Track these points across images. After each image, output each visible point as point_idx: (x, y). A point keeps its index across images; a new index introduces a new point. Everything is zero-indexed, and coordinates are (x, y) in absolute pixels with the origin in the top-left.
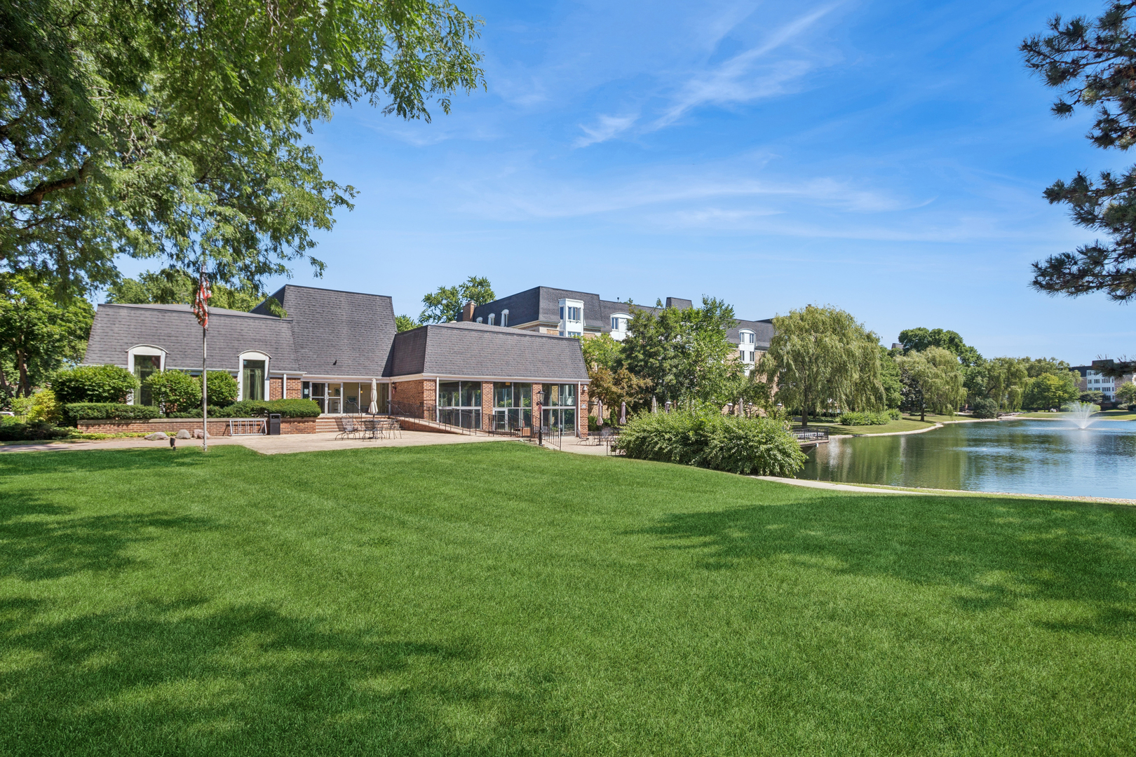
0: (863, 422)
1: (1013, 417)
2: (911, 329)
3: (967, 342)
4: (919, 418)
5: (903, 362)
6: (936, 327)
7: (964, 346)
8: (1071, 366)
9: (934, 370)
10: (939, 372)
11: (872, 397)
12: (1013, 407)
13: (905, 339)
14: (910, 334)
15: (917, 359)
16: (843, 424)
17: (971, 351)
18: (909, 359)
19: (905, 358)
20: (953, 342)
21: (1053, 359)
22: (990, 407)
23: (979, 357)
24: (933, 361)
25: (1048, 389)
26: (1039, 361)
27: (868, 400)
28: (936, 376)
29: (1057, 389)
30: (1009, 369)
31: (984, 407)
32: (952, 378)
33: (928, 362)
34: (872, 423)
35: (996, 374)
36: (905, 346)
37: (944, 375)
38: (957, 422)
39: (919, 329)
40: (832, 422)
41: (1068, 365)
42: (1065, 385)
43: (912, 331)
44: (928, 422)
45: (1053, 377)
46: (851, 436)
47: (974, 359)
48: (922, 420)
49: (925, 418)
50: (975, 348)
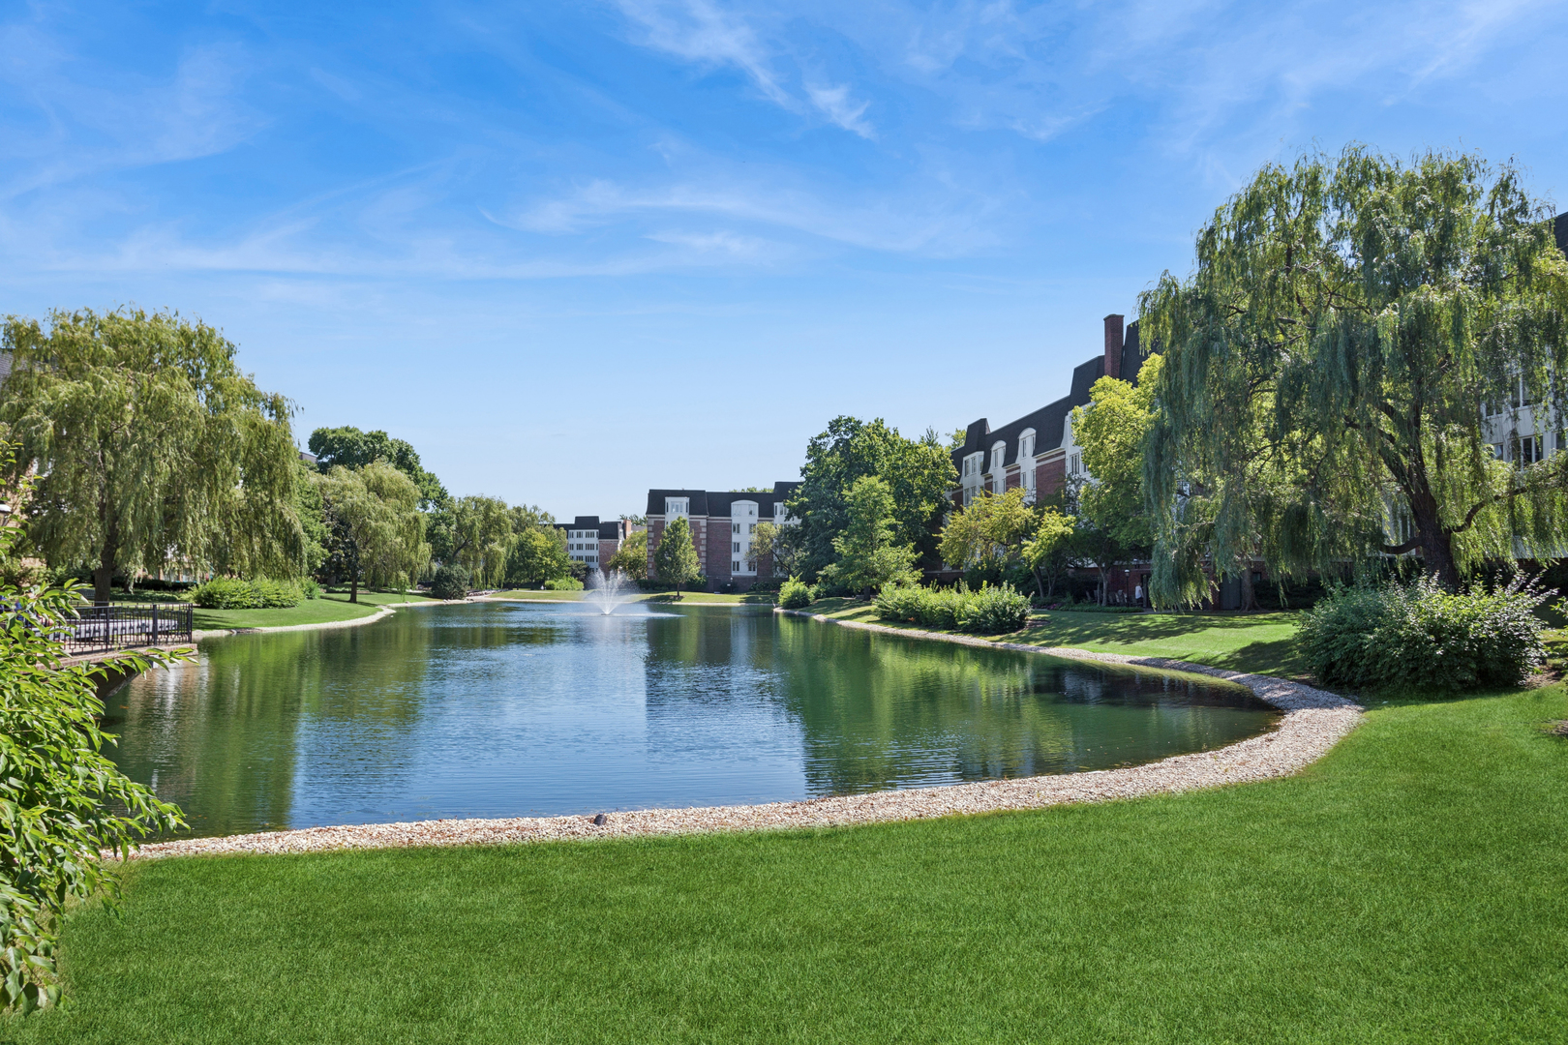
0: (248, 601)
1: (487, 597)
2: (332, 427)
3: (427, 465)
4: (348, 597)
5: (322, 487)
6: (374, 429)
7: (421, 470)
8: (557, 522)
9: (380, 505)
10: (389, 510)
11: (276, 546)
12: (488, 581)
13: (320, 445)
14: (331, 436)
15: (350, 482)
16: (203, 606)
17: (431, 480)
18: (333, 481)
19: (325, 479)
20: (404, 459)
21: (536, 508)
22: (458, 579)
23: (443, 494)
24: (377, 489)
25: (532, 553)
26: (518, 510)
27: (266, 550)
28: (384, 516)
29: (544, 553)
30: (486, 516)
31: (448, 578)
32: (409, 522)
33: (369, 491)
34: (268, 604)
35: (468, 522)
36: (320, 458)
37: (396, 518)
38: (409, 604)
39: (347, 429)
40: (173, 600)
41: (553, 519)
42: (553, 549)
43: (334, 432)
44: (362, 603)
45: (539, 534)
46: (225, 633)
47: (436, 495)
48: (353, 600)
49: (359, 598)
50: (438, 476)
